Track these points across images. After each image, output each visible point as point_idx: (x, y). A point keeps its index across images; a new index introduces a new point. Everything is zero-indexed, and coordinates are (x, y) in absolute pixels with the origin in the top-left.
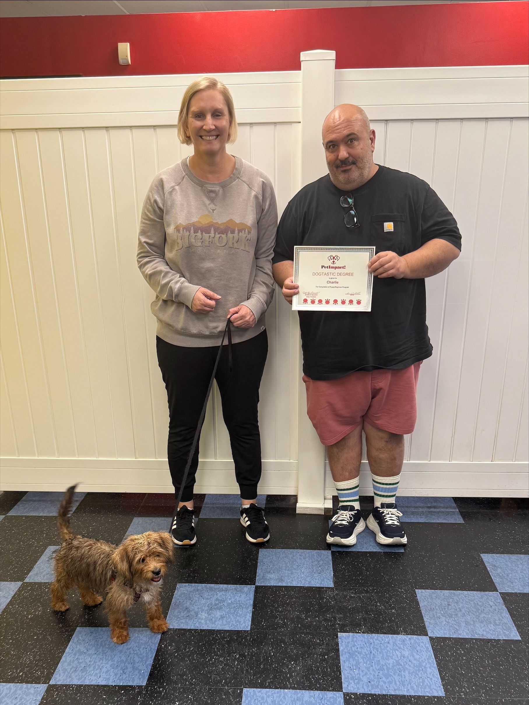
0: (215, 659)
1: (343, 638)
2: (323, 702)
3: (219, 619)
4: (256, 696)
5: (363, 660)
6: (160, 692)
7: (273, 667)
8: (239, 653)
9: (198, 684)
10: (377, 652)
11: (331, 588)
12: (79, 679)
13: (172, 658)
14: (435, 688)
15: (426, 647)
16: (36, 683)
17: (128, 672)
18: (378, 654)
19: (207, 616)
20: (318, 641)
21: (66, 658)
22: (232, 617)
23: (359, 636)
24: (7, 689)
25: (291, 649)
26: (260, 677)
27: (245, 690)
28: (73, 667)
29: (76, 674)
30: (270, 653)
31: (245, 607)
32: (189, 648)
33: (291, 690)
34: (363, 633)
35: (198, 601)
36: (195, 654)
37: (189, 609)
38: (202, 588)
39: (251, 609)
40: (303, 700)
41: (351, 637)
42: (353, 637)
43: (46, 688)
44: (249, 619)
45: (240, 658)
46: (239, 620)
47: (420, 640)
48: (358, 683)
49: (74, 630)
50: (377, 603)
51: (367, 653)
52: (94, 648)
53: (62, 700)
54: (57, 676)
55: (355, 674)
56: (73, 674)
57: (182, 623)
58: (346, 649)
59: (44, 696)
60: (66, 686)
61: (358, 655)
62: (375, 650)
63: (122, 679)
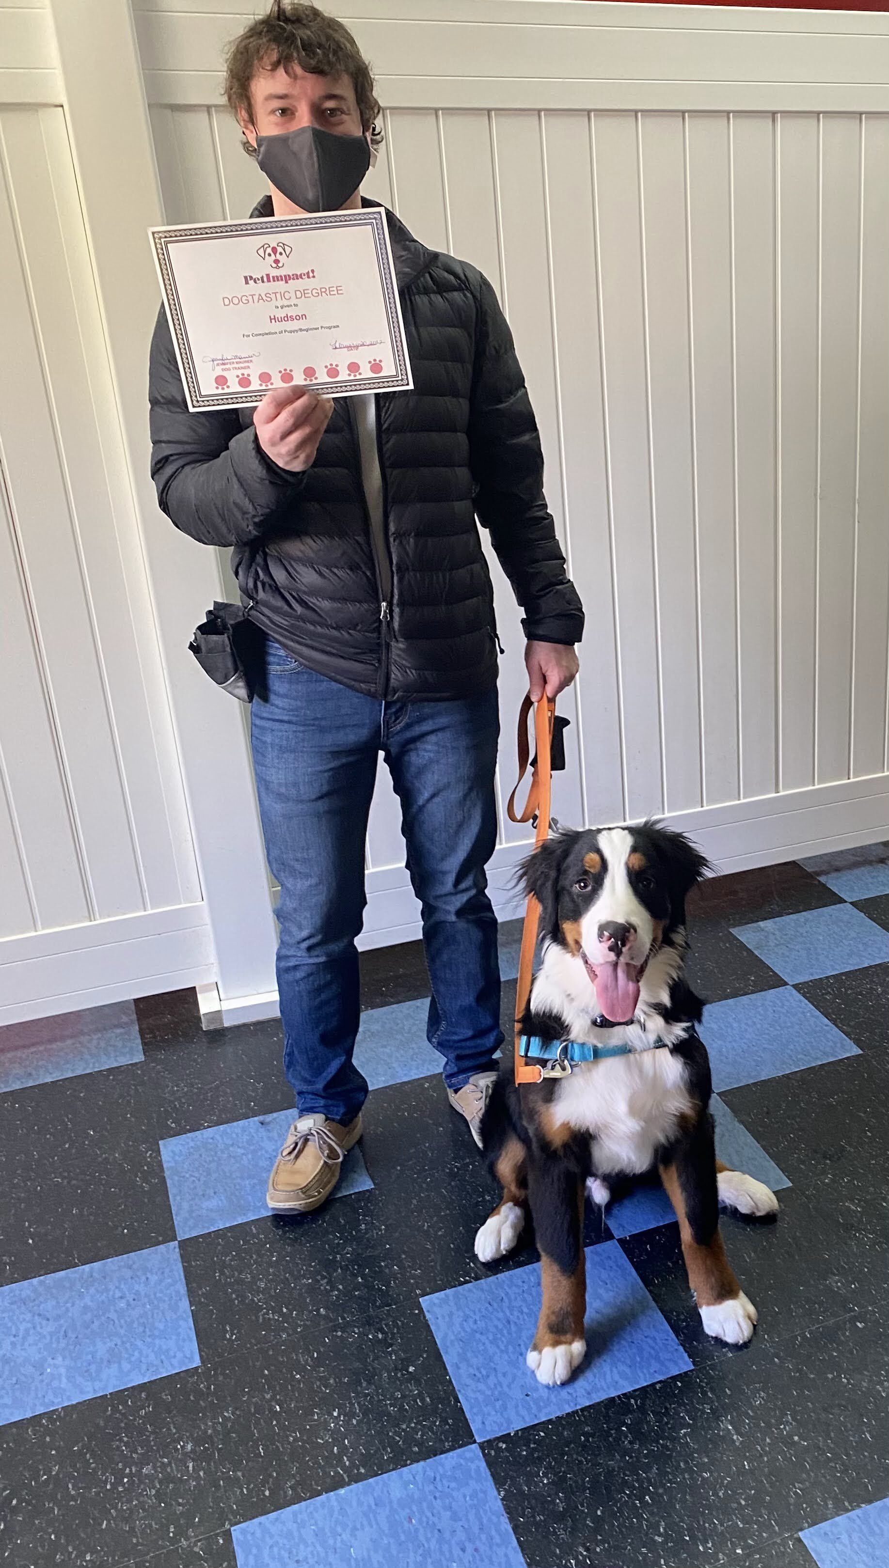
0: (130, 1476)
1: (436, 1310)
2: (440, 1488)
3: (109, 1361)
4: (272, 1536)
5: (498, 1347)
7: (289, 1443)
8: (192, 1435)
10: (521, 1317)
11: (367, 1191)
13: (5, 1516)
14: (668, 1356)
15: (617, 1266)
18: (524, 1320)
19: (73, 1364)
20: (380, 1336)
22: (139, 1343)
23: (470, 1290)
25: (320, 1379)
26: (264, 1483)
30: (271, 1409)
31: (166, 1306)
32: (48, 1471)
33: (354, 1486)
34: (477, 1278)
35: (32, 1332)
36: (69, 1482)
37: (15, 1362)
38: (34, 1290)
39: (185, 1305)
40: (391, 1502)
41: (451, 1298)
42: (456, 1296)
44: (188, 1336)
45: (197, 1449)
46: (164, 1347)
47: (601, 1255)
48: (505, 1407)
50: (483, 1197)
51: (500, 1326)
55: (489, 1388)
58: (450, 1333)
61: (483, 1338)
62: (516, 1313)
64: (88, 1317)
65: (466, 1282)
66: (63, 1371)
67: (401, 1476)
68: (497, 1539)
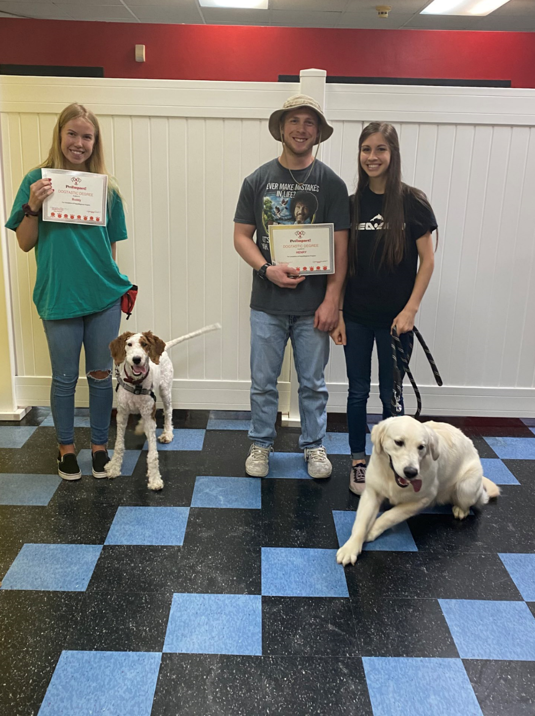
0: (236, 528)
1: (337, 515)
2: (325, 556)
3: (235, 501)
4: (273, 553)
6: (196, 550)
7: (283, 533)
8: (255, 524)
9: (225, 545)
12: (128, 542)
13: (201, 527)
14: (411, 545)
16: (93, 544)
17: (167, 537)
19: (225, 499)
20: (317, 516)
21: (114, 528)
22: (245, 499)
24: (70, 548)
25: (296, 521)
26: (273, 540)
27: (263, 549)
28: (121, 533)
29: (125, 538)
30: (279, 524)
31: (254, 493)
32: (214, 521)
33: (299, 549)
35: (215, 489)
36: (219, 525)
37: (209, 494)
38: (218, 479)
39: (260, 494)
40: (309, 555)
42: (344, 513)
43: (102, 548)
44: (259, 501)
45: (256, 527)
46: (252, 502)
49: (117, 509)
52: (135, 521)
53: (117, 556)
54: (110, 540)
56: (122, 538)
57: (205, 503)
58: (340, 521)
59: (101, 552)
60: (118, 546)
63: (163, 542)
64: (232, 489)
65: (348, 510)
66: (222, 500)
67: (314, 550)
68: (339, 572)
